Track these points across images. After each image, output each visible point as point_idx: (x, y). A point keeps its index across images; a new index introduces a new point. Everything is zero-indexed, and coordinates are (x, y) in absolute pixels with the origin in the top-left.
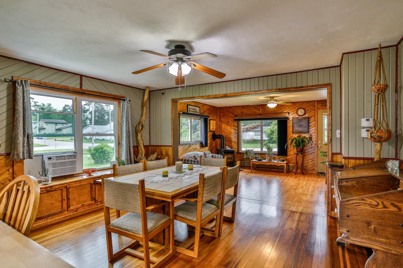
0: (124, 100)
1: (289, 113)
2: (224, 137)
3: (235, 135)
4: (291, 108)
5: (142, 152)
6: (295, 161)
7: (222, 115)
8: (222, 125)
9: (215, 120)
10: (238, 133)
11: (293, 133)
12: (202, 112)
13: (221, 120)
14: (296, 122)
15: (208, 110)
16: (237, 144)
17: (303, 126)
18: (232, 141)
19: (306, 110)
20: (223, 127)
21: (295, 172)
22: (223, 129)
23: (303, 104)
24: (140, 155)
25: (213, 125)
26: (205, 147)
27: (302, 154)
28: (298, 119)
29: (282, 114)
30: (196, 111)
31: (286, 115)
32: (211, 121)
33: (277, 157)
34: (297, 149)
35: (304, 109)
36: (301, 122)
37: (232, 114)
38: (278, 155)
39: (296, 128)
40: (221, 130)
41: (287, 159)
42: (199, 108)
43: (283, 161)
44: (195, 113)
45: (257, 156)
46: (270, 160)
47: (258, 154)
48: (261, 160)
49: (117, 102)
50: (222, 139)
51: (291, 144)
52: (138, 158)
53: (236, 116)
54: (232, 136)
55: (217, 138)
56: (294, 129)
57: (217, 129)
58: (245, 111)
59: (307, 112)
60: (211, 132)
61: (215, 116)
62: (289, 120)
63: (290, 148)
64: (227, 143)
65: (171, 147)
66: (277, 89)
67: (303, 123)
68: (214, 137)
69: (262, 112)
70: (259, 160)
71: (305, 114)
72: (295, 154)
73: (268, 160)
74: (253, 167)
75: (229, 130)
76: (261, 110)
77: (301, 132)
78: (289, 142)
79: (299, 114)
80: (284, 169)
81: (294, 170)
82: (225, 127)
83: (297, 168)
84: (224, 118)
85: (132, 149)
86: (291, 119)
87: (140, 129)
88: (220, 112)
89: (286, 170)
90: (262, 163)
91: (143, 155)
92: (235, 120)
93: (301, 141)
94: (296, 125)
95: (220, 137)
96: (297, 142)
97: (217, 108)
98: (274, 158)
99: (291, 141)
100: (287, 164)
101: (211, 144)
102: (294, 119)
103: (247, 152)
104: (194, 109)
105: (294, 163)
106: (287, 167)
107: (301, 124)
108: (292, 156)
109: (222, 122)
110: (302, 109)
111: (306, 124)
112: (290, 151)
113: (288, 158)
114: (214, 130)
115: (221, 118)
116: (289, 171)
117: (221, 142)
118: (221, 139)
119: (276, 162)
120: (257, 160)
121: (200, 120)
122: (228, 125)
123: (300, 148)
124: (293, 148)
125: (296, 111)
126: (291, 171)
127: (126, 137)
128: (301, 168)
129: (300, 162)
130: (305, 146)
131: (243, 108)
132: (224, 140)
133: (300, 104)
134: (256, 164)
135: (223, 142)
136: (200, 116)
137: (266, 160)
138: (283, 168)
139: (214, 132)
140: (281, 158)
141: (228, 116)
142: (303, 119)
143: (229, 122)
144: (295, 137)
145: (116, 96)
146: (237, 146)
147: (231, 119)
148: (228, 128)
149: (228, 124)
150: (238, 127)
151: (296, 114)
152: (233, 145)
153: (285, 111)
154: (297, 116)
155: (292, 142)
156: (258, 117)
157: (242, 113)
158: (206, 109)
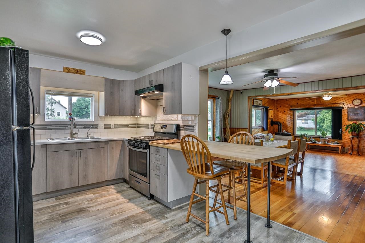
0: (218, 98)
1: (344, 103)
2: (281, 124)
3: (290, 122)
4: (346, 99)
5: (228, 132)
6: (350, 144)
7: (278, 106)
8: (278, 114)
9: (273, 110)
10: (293, 120)
11: (348, 120)
12: (263, 104)
13: (278, 109)
14: (351, 111)
15: (268, 102)
16: (292, 129)
17: (359, 114)
18: (288, 127)
19: (362, 100)
20: (279, 115)
21: (350, 154)
22: (279, 117)
23: (359, 95)
24: (227, 134)
25: (271, 114)
26: (266, 130)
27: (358, 138)
28: (354, 108)
29: (336, 104)
30: (259, 103)
31: (341, 105)
32: (270, 111)
33: (331, 140)
34: (352, 134)
35: (360, 100)
36: (357, 111)
37: (288, 105)
38: (332, 139)
39: (352, 116)
40: (278, 118)
41: (341, 142)
42: (261, 101)
43: (338, 143)
44: (258, 105)
45: (312, 139)
46: (325, 142)
47: (313, 137)
48: (316, 142)
49: (213, 100)
50: (280, 125)
51: (346, 129)
52: (226, 136)
53: (291, 106)
54: (288, 123)
55: (275, 124)
56: (350, 117)
57: (274, 117)
58: (299, 102)
59: (363, 102)
60: (270, 119)
61: (273, 107)
62: (344, 109)
63: (345, 132)
64: (283, 128)
65: (247, 129)
66: (334, 89)
67: (359, 112)
68: (273, 123)
69: (316, 103)
70: (313, 142)
71: (361, 104)
72: (350, 138)
73: (322, 143)
74: (308, 148)
75: (285, 118)
76: (315, 102)
77: (357, 120)
78: (344, 128)
79: (354, 104)
80: (339, 151)
81: (350, 152)
82: (281, 115)
83: (353, 150)
84: (281, 108)
85: (222, 130)
86: (346, 108)
87: (228, 117)
88: (277, 103)
89: (341, 151)
90: (317, 145)
91: (229, 134)
92: (291, 110)
93: (356, 127)
94: (351, 113)
95: (278, 123)
96: (353, 128)
97: (274, 100)
98: (328, 142)
99: (346, 126)
100: (342, 146)
101: (270, 128)
102: (350, 109)
103: (302, 136)
104: (258, 102)
105: (349, 146)
106: (342, 149)
107: (356, 112)
108: (347, 140)
109: (278, 112)
110: (358, 100)
111: (362, 113)
112: (345, 136)
113: (343, 141)
114: (272, 117)
115: (277, 108)
116: (344, 152)
117: (279, 127)
118: (278, 125)
119: (330, 144)
120: (311, 142)
121: (261, 110)
122: (284, 114)
123: (356, 133)
124: (348, 133)
125: (351, 102)
126: (346, 153)
127: (220, 122)
128: (357, 150)
129: (355, 146)
130: (361, 131)
131: (298, 100)
132: (281, 126)
133: (356, 95)
134: (310, 145)
135: (281, 127)
136: (262, 107)
137: (320, 142)
138: (337, 150)
139: (272, 119)
140: (335, 141)
141: (284, 107)
142: (360, 108)
143: (285, 112)
144: (350, 124)
145: (213, 96)
146: (292, 130)
147: (287, 108)
148: (284, 116)
149: (284, 112)
150: (293, 115)
151: (351, 104)
152: (288, 130)
153: (340, 102)
154: (353, 106)
155: (347, 128)
156: (313, 107)
157: (297, 104)
158: (266, 102)
